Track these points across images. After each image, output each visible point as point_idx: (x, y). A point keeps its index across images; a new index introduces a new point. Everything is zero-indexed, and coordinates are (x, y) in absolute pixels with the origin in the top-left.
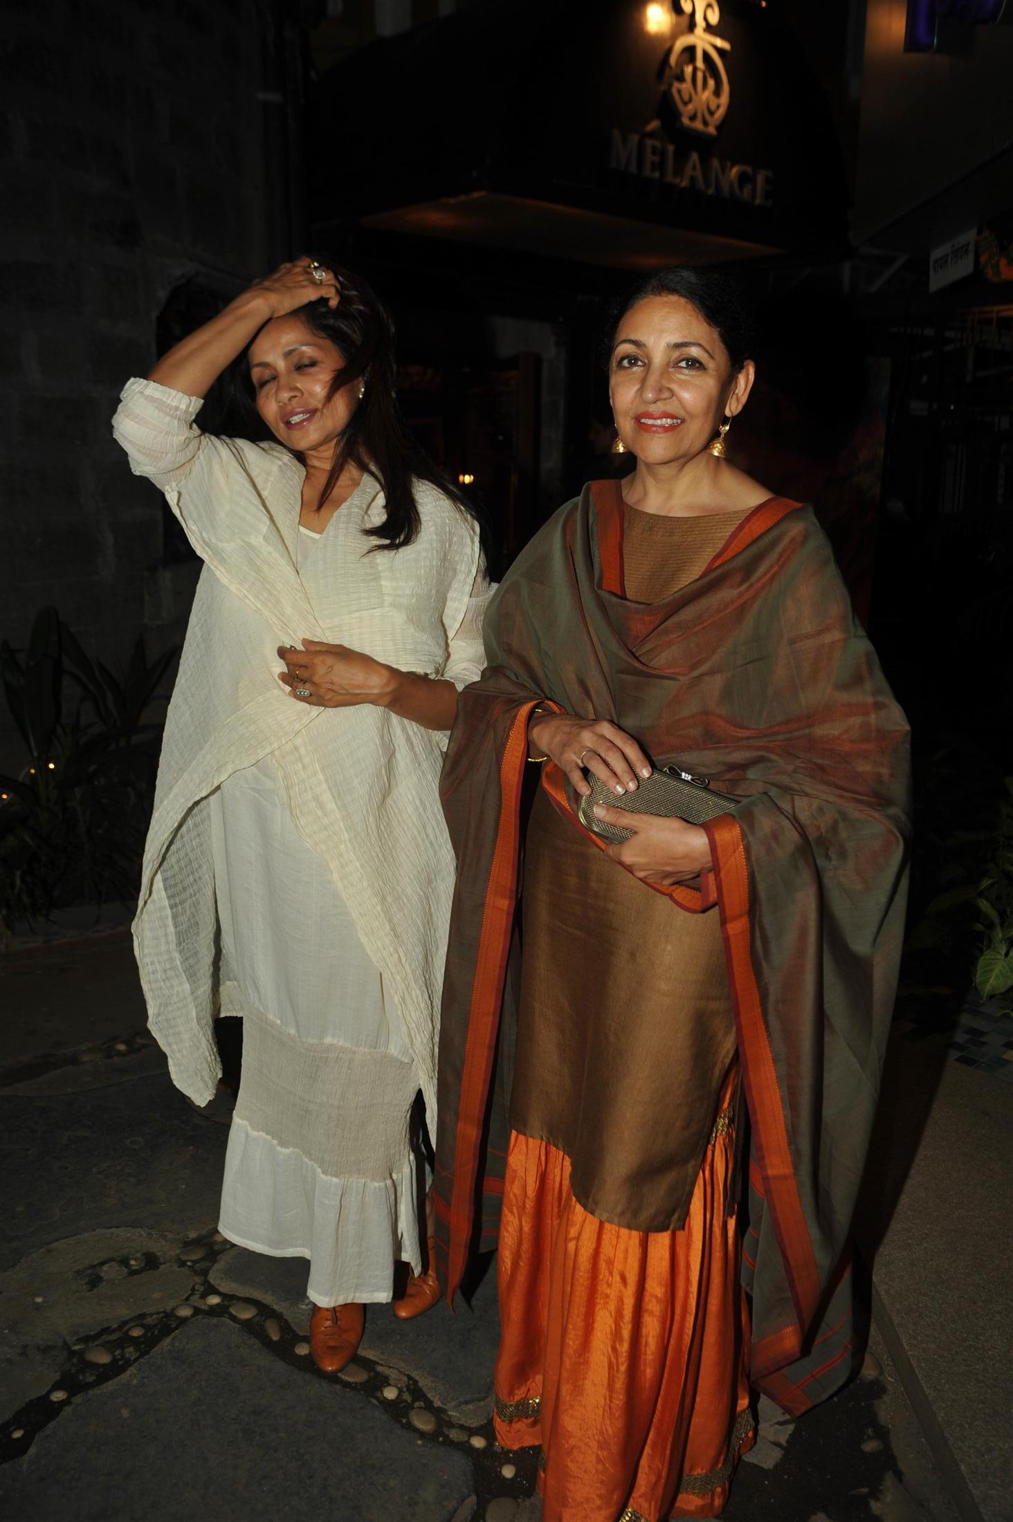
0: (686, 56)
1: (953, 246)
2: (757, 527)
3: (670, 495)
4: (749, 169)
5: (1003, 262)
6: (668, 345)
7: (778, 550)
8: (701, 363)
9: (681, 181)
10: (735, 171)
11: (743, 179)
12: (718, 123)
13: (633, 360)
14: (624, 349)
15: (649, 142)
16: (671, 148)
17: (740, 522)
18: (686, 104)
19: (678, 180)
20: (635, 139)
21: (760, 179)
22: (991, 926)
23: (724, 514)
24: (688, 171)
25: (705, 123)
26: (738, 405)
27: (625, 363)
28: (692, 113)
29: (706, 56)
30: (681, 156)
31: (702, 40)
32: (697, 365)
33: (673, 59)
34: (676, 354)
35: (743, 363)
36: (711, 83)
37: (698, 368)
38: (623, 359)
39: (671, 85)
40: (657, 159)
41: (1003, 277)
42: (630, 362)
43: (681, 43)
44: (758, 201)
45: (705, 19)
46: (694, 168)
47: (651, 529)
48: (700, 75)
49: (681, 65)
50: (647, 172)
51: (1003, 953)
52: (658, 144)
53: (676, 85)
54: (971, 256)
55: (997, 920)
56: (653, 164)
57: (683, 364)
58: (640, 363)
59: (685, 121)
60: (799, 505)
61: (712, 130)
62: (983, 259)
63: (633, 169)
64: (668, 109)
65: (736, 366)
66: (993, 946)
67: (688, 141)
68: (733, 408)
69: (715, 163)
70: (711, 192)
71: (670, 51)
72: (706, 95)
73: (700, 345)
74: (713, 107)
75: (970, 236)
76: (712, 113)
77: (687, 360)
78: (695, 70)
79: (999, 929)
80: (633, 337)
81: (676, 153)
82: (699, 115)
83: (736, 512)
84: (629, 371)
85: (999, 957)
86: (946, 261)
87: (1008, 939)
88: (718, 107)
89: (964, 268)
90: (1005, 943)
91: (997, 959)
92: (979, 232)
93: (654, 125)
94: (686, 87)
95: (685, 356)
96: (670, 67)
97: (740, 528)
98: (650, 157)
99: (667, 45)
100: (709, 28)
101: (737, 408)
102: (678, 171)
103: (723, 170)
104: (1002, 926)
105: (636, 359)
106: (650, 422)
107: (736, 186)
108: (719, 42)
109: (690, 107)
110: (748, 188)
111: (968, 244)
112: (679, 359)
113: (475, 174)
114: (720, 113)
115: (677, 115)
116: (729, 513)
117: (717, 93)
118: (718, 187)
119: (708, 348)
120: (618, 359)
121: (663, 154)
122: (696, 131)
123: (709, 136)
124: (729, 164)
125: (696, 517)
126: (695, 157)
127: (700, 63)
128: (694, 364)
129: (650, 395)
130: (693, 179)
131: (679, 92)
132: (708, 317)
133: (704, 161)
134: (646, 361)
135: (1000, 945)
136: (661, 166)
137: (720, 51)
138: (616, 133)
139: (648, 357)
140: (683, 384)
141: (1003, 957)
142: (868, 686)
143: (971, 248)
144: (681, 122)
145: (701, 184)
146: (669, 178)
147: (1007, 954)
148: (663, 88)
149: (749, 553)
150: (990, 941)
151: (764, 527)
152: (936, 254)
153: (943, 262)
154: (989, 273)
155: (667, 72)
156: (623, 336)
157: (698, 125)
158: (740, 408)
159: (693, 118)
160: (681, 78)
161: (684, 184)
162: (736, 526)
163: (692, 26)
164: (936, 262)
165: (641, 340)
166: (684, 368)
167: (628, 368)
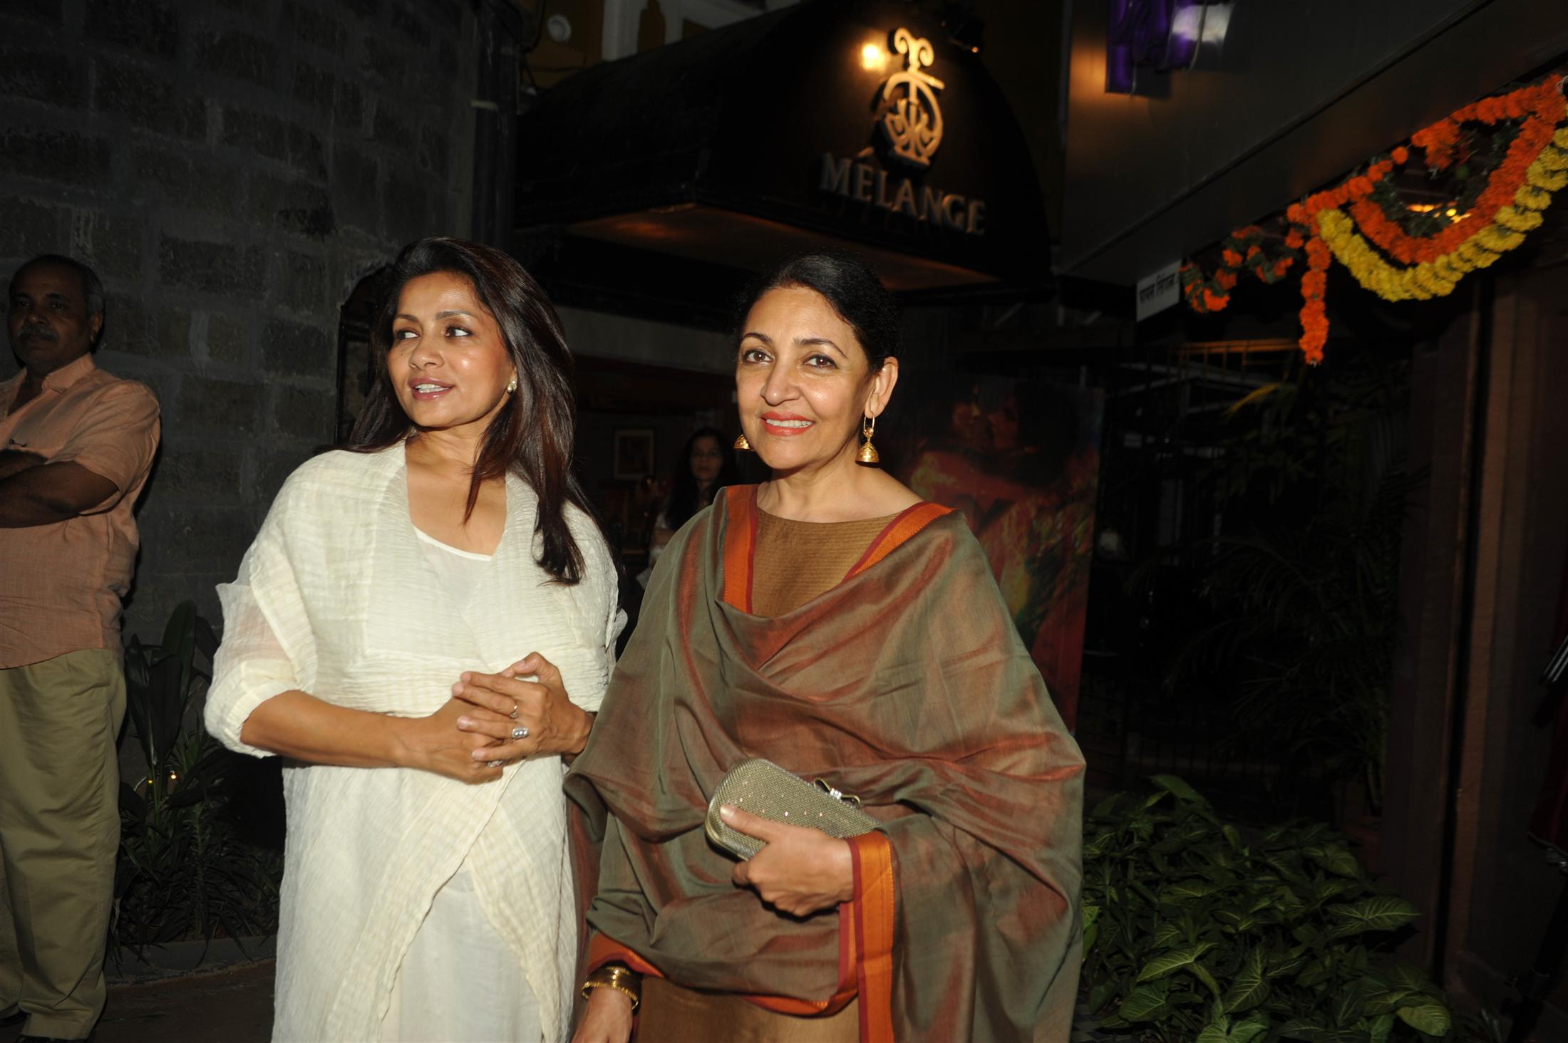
0: (900, 91)
1: (1159, 277)
2: (900, 534)
3: (806, 500)
4: (961, 199)
5: (1207, 293)
6: (796, 341)
7: (924, 560)
8: (832, 362)
9: (893, 206)
10: (947, 199)
11: (955, 207)
12: (931, 153)
13: (759, 355)
14: (750, 342)
15: (862, 168)
16: (883, 174)
17: (883, 529)
18: (899, 134)
19: (890, 205)
20: (847, 163)
21: (972, 208)
22: (1210, 997)
23: (865, 521)
24: (901, 197)
25: (919, 154)
26: (879, 405)
27: (751, 357)
28: (905, 143)
29: (920, 94)
30: (894, 182)
31: (917, 79)
32: (829, 363)
33: (887, 93)
34: (805, 351)
35: (884, 360)
36: (925, 117)
37: (828, 367)
38: (748, 353)
39: (884, 116)
40: (869, 183)
41: (1208, 307)
42: (756, 357)
43: (895, 79)
44: (970, 230)
45: (919, 59)
46: (906, 194)
47: (785, 536)
48: (913, 110)
49: (894, 99)
50: (859, 195)
51: (1225, 1030)
52: (870, 169)
53: (890, 117)
54: (1176, 288)
55: (1216, 991)
56: (865, 188)
57: (813, 362)
58: (767, 359)
59: (898, 149)
60: (948, 511)
61: (924, 160)
62: (1188, 289)
63: (845, 191)
64: (881, 139)
65: (875, 365)
66: (1213, 1021)
67: (900, 169)
68: (874, 407)
69: (928, 191)
70: (923, 217)
71: (883, 86)
72: (920, 128)
73: (831, 343)
74: (926, 139)
75: (1175, 268)
76: (925, 145)
77: (818, 357)
78: (909, 104)
79: (1218, 1001)
80: (758, 330)
81: (888, 179)
82: (912, 146)
83: (878, 519)
84: (755, 366)
85: (1220, 1034)
86: (1152, 291)
87: (1229, 1013)
88: (931, 139)
89: (1170, 298)
90: (1227, 1017)
91: (1218, 1037)
92: (1184, 264)
93: (867, 151)
94: (900, 119)
95: (815, 353)
96: (885, 101)
97: (883, 535)
98: (861, 182)
99: (881, 81)
100: (923, 68)
101: (878, 408)
102: (891, 196)
103: (935, 198)
104: (1223, 1000)
105: (764, 355)
106: (776, 423)
107: (948, 212)
108: (933, 81)
109: (903, 137)
110: (959, 218)
111: (1173, 275)
112: (809, 356)
113: (683, 186)
114: (934, 144)
115: (889, 144)
116: (869, 520)
117: (930, 126)
118: (930, 212)
119: (841, 347)
120: (744, 353)
121: (875, 180)
122: (908, 160)
123: (920, 165)
124: (941, 193)
125: (834, 524)
126: (907, 184)
127: (913, 98)
128: (825, 361)
129: (775, 395)
130: (904, 204)
131: (893, 122)
132: (844, 315)
133: (917, 187)
134: (774, 357)
135: (1221, 1019)
136: (872, 190)
137: (934, 90)
138: (829, 159)
139: (775, 353)
140: (811, 383)
141: (1224, 1035)
142: (1037, 713)
143: (1176, 279)
144: (894, 151)
145: (913, 209)
146: (881, 202)
147: (1229, 1032)
148: (876, 118)
149: (890, 562)
150: (1210, 1016)
151: (909, 534)
152: (1143, 284)
153: (1149, 292)
154: (1195, 304)
155: (881, 105)
156: (749, 329)
157: (911, 154)
158: (881, 408)
159: (906, 147)
160: (894, 110)
161: (896, 208)
162: (878, 533)
163: (906, 65)
164: (1143, 291)
165: (767, 335)
166: (813, 366)
167: (754, 363)
